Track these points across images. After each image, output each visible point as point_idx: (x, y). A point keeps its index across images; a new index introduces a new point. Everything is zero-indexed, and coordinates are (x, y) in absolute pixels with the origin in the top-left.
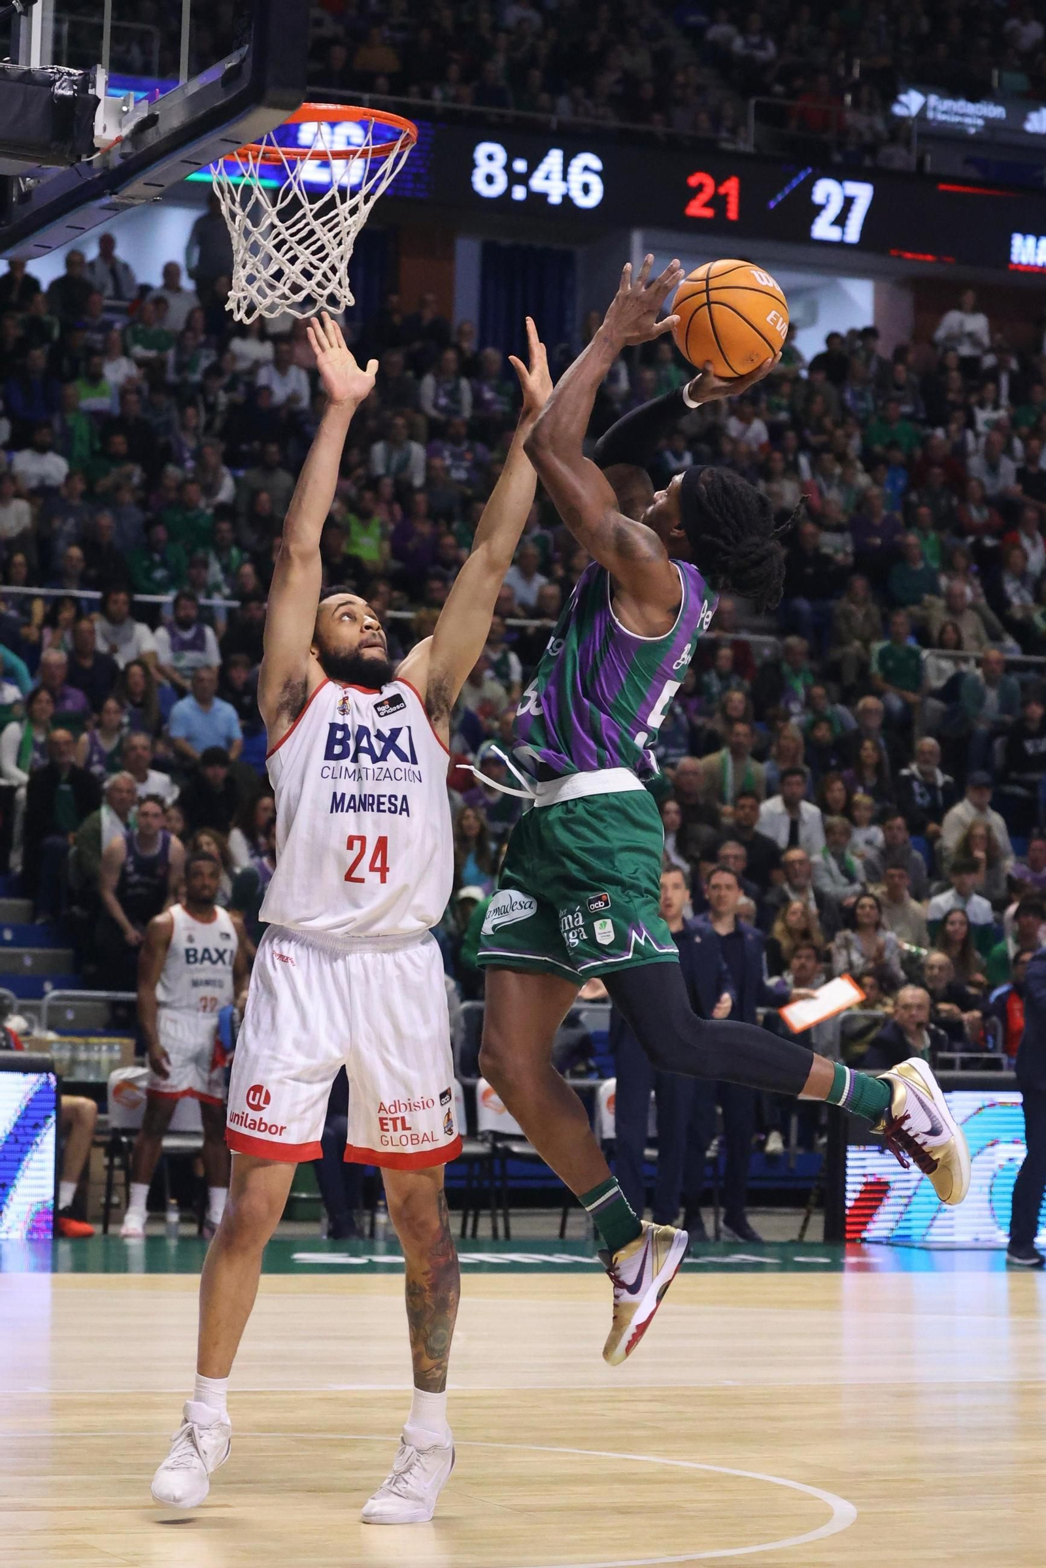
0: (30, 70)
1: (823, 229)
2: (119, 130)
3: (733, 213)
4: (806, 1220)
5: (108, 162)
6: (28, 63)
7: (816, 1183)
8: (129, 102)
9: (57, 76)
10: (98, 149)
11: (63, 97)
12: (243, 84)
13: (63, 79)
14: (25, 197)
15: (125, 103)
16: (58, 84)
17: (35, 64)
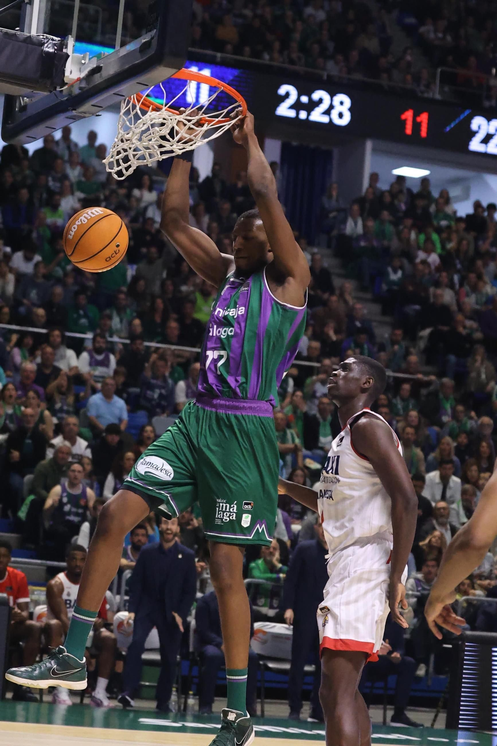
0: (30, 36)
1: (475, 145)
2: (79, 73)
3: (424, 133)
4: (436, 716)
5: (72, 91)
6: (30, 33)
7: (443, 695)
8: (86, 58)
9: (46, 41)
10: (67, 84)
11: (48, 53)
12: (151, 52)
13: (49, 42)
14: (24, 108)
15: (84, 58)
16: (46, 45)
17: (34, 33)
